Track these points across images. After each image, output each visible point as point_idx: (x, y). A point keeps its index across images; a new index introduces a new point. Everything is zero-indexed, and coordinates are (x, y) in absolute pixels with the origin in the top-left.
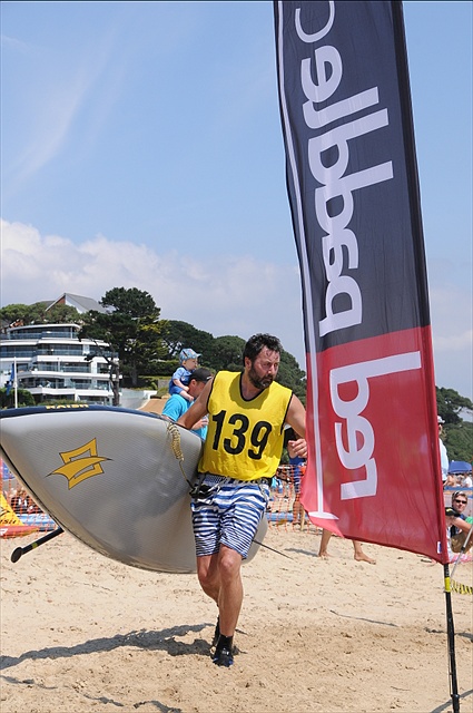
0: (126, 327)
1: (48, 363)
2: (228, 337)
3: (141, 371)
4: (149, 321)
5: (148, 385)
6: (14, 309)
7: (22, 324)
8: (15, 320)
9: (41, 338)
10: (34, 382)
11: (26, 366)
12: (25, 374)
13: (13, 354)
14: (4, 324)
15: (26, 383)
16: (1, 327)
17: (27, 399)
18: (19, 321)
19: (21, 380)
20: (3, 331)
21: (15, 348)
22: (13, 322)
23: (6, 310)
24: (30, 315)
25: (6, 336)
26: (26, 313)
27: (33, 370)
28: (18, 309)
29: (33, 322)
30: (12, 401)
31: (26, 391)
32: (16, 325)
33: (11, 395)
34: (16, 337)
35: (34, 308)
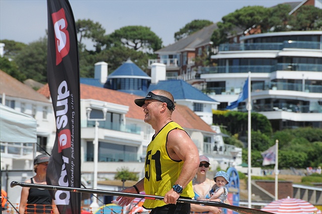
1: (290, 81)
6: (251, 11)
7: (259, 31)
8: (251, 26)
9: (281, 48)
10: (272, 104)
11: (262, 84)
12: (260, 94)
13: (246, 68)
14: (237, 30)
15: (262, 105)
16: (234, 35)
17: (263, 125)
18: (256, 27)
19: (255, 102)
20: (235, 40)
21: (249, 61)
22: (248, 28)
23: (240, 13)
24: (269, 20)
25: (239, 45)
26: (265, 17)
27: (271, 89)
28: (255, 12)
29: (273, 29)
30: (243, 127)
31: (262, 115)
32: (252, 32)
33: (242, 120)
34: (251, 47)
35: (275, 11)
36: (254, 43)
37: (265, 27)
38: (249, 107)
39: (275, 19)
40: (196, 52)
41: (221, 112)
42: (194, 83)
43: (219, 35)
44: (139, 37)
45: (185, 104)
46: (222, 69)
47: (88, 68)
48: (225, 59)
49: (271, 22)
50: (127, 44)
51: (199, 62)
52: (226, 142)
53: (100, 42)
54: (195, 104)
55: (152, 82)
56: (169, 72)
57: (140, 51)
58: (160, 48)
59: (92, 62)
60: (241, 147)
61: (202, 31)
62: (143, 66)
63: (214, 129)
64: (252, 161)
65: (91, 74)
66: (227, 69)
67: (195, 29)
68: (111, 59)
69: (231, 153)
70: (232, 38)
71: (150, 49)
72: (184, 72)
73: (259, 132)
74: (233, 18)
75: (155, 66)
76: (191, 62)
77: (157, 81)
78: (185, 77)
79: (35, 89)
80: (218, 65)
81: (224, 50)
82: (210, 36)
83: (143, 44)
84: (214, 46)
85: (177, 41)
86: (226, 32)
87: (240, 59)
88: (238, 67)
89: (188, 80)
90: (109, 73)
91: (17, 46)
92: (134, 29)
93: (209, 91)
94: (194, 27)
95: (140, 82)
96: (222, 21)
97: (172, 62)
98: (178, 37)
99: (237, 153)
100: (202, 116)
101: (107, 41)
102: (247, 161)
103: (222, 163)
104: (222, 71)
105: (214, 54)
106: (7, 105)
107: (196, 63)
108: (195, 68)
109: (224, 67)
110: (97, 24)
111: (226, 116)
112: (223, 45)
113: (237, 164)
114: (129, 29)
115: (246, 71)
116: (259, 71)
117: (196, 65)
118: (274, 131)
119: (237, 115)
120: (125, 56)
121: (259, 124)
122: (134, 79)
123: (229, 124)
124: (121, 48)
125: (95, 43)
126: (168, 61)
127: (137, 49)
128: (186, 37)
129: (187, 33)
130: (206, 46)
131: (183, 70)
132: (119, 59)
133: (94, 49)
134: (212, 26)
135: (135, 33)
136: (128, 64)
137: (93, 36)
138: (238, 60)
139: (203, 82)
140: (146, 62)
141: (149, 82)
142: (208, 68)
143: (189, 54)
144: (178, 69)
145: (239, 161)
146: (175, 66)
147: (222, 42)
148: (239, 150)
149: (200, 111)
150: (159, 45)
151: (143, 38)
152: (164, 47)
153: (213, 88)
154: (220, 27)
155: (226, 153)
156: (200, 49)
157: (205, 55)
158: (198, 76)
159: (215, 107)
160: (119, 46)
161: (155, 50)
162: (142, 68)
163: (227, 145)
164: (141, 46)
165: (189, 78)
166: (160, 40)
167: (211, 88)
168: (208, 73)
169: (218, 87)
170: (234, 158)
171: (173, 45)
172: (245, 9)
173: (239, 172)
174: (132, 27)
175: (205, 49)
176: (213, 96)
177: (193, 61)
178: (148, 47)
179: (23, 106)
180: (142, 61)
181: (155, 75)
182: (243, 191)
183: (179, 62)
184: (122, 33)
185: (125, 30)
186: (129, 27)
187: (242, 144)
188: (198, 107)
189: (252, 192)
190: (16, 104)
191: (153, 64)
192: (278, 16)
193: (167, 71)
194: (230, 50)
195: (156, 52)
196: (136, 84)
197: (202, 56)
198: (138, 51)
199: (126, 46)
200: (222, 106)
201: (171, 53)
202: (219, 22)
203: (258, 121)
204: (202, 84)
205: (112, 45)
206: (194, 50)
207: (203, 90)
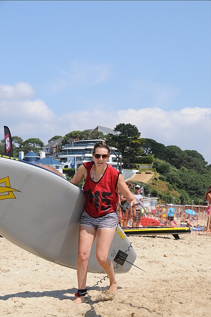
0: (125, 141)
2: (172, 146)
3: (131, 161)
4: (136, 139)
5: (135, 168)
6: (76, 133)
9: (87, 146)
11: (80, 159)
12: (79, 162)
13: (74, 153)
14: (71, 139)
16: (70, 141)
18: (77, 138)
19: (78, 165)
20: (70, 143)
22: (75, 139)
25: (72, 145)
26: (81, 135)
27: (83, 160)
29: (83, 139)
33: (73, 171)
35: (84, 133)
36: (77, 144)
37: (80, 139)
38: (76, 167)
39: (84, 135)
40: (56, 147)
41: (65, 169)
42: (56, 159)
43: (64, 141)
44: (35, 142)
45: (53, 166)
46: (66, 153)
47: (17, 154)
48: (67, 150)
49: (83, 137)
53: (21, 144)
56: (46, 155)
59: (18, 152)
61: (58, 140)
63: (63, 175)
65: (18, 156)
66: (68, 154)
68: (25, 150)
74: (69, 135)
75: (41, 153)
77: (42, 158)
78: (52, 156)
80: (64, 152)
81: (66, 147)
82: (61, 141)
84: (62, 145)
86: (67, 140)
88: (72, 152)
90: (24, 155)
92: (33, 139)
93: (61, 162)
94: (55, 138)
95: (36, 158)
97: (47, 151)
98: (49, 142)
100: (59, 170)
101: (24, 144)
105: (63, 148)
110: (20, 138)
111: (67, 170)
116: (79, 154)
117: (56, 152)
119: (71, 170)
120: (30, 149)
122: (34, 157)
123: (69, 173)
124: (29, 146)
125: (19, 145)
127: (35, 147)
129: (53, 141)
130: (60, 145)
131: (51, 154)
132: (28, 150)
133: (19, 147)
134: (62, 138)
136: (31, 152)
137: (18, 142)
138: (72, 150)
139: (59, 158)
141: (39, 158)
142: (60, 153)
143: (54, 148)
146: (49, 153)
147: (65, 144)
151: (37, 142)
152: (44, 146)
156: (58, 146)
157: (60, 148)
158: (57, 156)
159: (63, 167)
161: (41, 147)
162: (37, 154)
164: (36, 145)
165: (54, 157)
166: (43, 143)
167: (62, 160)
168: (61, 155)
169: (65, 160)
171: (48, 145)
172: (73, 132)
176: (63, 163)
177: (55, 150)
178: (39, 146)
180: (37, 151)
181: (41, 156)
183: (50, 151)
185: (30, 140)
188: (57, 167)
194: (68, 147)
196: (34, 159)
197: (58, 149)
199: (31, 145)
200: (66, 166)
201: (47, 148)
202: (64, 137)
207: (59, 161)
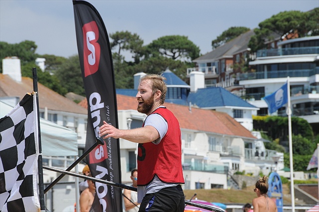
6: (288, 16)
7: (297, 35)
8: (288, 31)
10: (312, 108)
11: (301, 88)
12: (300, 98)
13: (285, 73)
14: (275, 36)
15: (302, 109)
16: (271, 41)
17: (303, 129)
18: (293, 32)
19: (295, 106)
20: (273, 45)
21: (288, 66)
22: (285, 33)
23: (277, 18)
24: (306, 24)
25: (277, 51)
26: (302, 22)
27: (311, 93)
28: (292, 17)
29: (310, 33)
30: (284, 131)
31: (302, 119)
32: (289, 36)
33: (283, 125)
34: (289, 52)
35: (312, 15)
36: (292, 48)
38: (289, 112)
39: (312, 23)
40: (234, 59)
41: (261, 118)
42: (233, 90)
43: (256, 41)
44: (177, 46)
45: (225, 111)
46: (260, 75)
47: (127, 79)
48: (264, 65)
49: (308, 26)
50: (166, 54)
51: (237, 69)
52: (267, 147)
53: (138, 53)
54: (235, 111)
55: (191, 90)
56: (207, 80)
57: (178, 60)
58: (198, 56)
59: (131, 73)
60: (282, 151)
61: (239, 37)
62: (181, 75)
63: (255, 135)
64: (294, 166)
65: (131, 85)
66: (266, 75)
67: (232, 37)
68: (150, 69)
69: (273, 158)
70: (270, 44)
71: (188, 58)
72: (222, 79)
73: (300, 136)
74: (269, 24)
75: (193, 75)
76: (229, 70)
77: (196, 90)
78: (223, 84)
79: (77, 102)
80: (257, 71)
81: (262, 56)
82: (247, 43)
83: (181, 53)
84: (252, 52)
85: (214, 49)
86: (264, 38)
87: (278, 64)
88: (277, 72)
89: (227, 87)
91: (58, 60)
92: (171, 39)
93: (248, 97)
94: (231, 34)
95: (179, 91)
96: (259, 28)
97: (210, 70)
98: (215, 44)
99: (279, 158)
100: (242, 122)
101: (145, 52)
102: (289, 165)
103: (264, 169)
104: (261, 77)
105: (252, 61)
106: (49, 119)
107: (234, 70)
108: (233, 75)
109: (262, 72)
110: (135, 35)
111: (266, 121)
112: (260, 51)
113: (279, 169)
114: (167, 39)
115: (284, 76)
116: (297, 75)
117: (235, 72)
118: (315, 135)
119: (277, 120)
120: (163, 66)
121: (299, 128)
122: (173, 88)
123: (270, 129)
124: (159, 58)
125: (134, 55)
126: (207, 69)
127: (175, 58)
128: (223, 44)
129: (225, 41)
130: (244, 52)
131: (221, 77)
132: (157, 69)
133: (133, 60)
134: (248, 32)
135: (173, 42)
136: (167, 73)
137: (132, 48)
138: (276, 66)
139: (242, 89)
140: (184, 71)
141: (188, 90)
142: (246, 74)
143: (227, 61)
144: (217, 76)
145: (281, 165)
146: (214, 74)
147: (259, 48)
148: (280, 155)
149: (240, 117)
150: (197, 53)
151: (181, 47)
152: (201, 55)
153: (252, 94)
154: (257, 33)
155: (268, 157)
156: (238, 56)
157: (243, 62)
158: (237, 83)
159: (255, 113)
160: (158, 56)
161: (193, 58)
162: (181, 77)
163: (269, 151)
164: (179, 55)
165: (228, 85)
166: (198, 48)
167: (250, 94)
168: (247, 79)
169: (257, 93)
170: (276, 163)
171: (211, 53)
172: (281, 14)
173: (282, 177)
174: (169, 37)
175: (243, 56)
176: (252, 102)
177: (231, 68)
178: (186, 56)
179: (65, 119)
180: (181, 71)
181: (194, 83)
182: (286, 196)
183: (217, 70)
184: (160, 43)
185: (163, 40)
186: (167, 37)
187: (283, 148)
188: (238, 114)
189: (296, 196)
190: (59, 117)
191: (192, 73)
192: (314, 20)
193: (206, 79)
194: (267, 56)
195: (194, 61)
196: (175, 93)
197: (240, 62)
198: (176, 60)
199: (164, 55)
200: (262, 112)
201: (209, 61)
202: (256, 29)
203: (299, 126)
204: (241, 90)
205: (150, 55)
206: (232, 57)
207: (242, 96)
